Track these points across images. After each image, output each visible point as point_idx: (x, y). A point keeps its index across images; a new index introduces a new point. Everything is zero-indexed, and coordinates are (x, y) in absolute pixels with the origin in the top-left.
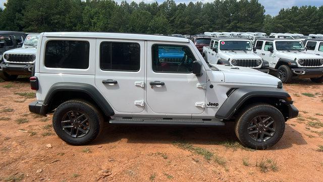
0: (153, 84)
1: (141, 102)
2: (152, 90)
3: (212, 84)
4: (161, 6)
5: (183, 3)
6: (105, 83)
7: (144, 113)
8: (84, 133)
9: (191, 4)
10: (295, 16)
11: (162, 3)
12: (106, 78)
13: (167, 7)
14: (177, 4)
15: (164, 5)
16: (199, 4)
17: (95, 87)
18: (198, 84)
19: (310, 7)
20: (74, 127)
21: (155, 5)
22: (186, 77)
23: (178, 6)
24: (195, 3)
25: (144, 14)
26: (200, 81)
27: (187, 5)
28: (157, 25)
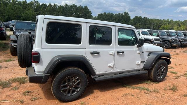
0: (118, 53)
1: (112, 64)
2: (118, 56)
3: (143, 51)
4: (29, 4)
5: (45, 4)
6: (92, 53)
7: (112, 71)
8: (77, 91)
9: (50, 5)
10: (106, 17)
11: (30, 2)
12: (93, 50)
13: (33, 5)
14: (41, 4)
15: (32, 4)
16: (55, 6)
17: (86, 56)
18: (138, 52)
19: (111, 13)
20: (69, 88)
21: (24, 3)
22: (133, 48)
23: (42, 5)
24: (52, 4)
25: (18, 8)
26: (139, 50)
27: (47, 5)
28: (28, 16)
